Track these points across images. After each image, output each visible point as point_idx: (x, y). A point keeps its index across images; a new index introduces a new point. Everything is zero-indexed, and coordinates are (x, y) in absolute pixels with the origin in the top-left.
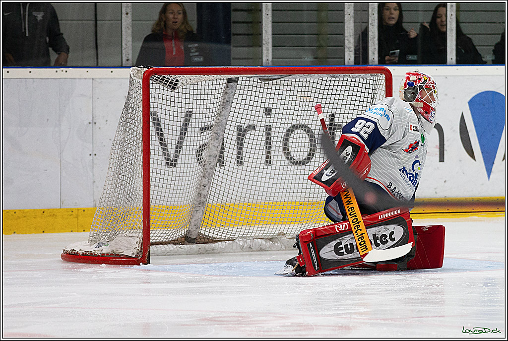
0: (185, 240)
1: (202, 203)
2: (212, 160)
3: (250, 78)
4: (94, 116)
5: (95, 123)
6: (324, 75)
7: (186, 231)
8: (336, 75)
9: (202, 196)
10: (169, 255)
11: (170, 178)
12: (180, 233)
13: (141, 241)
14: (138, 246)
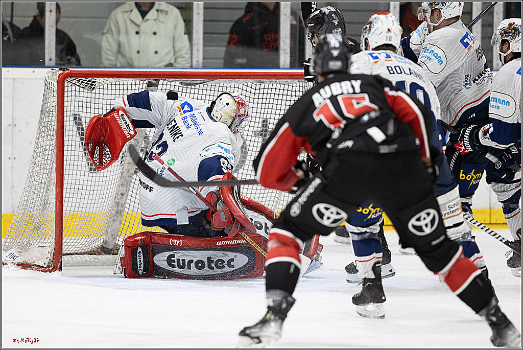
0: (102, 250)
1: (119, 213)
2: (131, 168)
3: (171, 82)
4: (14, 118)
5: (15, 125)
6: (249, 80)
7: (102, 241)
8: (262, 80)
9: (120, 205)
10: (84, 266)
11: (88, 188)
12: (97, 244)
13: (53, 251)
14: (50, 257)
